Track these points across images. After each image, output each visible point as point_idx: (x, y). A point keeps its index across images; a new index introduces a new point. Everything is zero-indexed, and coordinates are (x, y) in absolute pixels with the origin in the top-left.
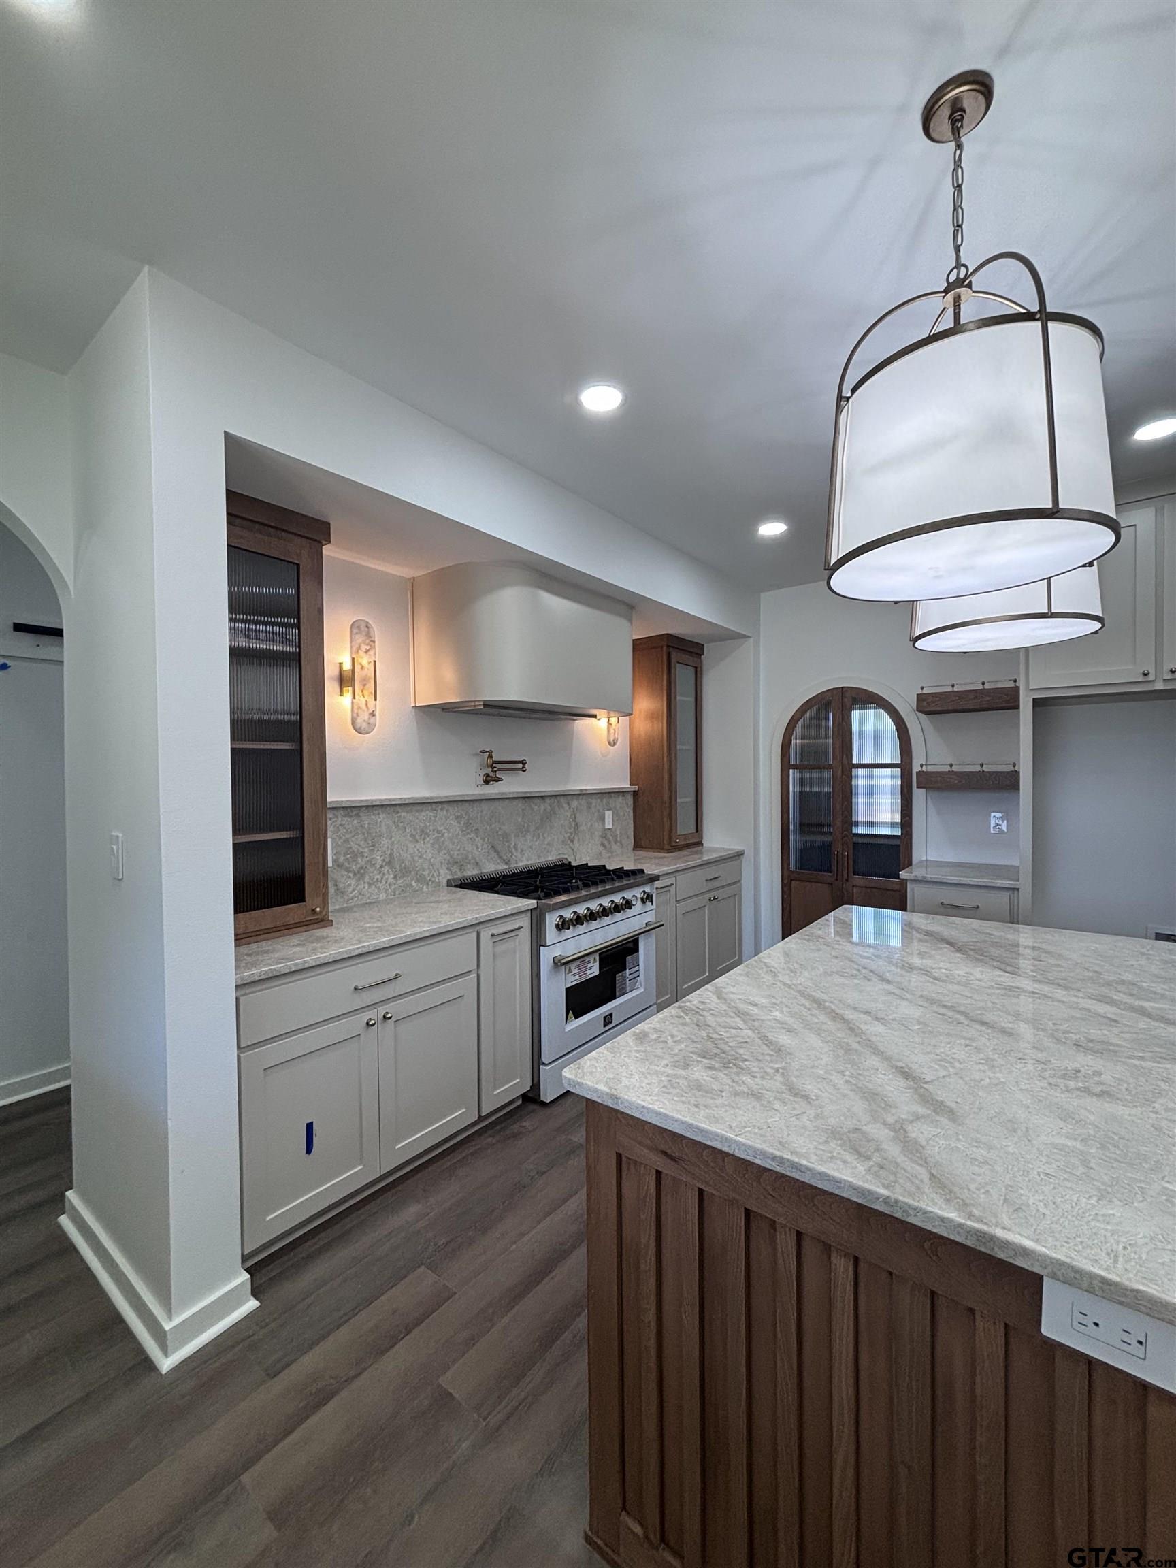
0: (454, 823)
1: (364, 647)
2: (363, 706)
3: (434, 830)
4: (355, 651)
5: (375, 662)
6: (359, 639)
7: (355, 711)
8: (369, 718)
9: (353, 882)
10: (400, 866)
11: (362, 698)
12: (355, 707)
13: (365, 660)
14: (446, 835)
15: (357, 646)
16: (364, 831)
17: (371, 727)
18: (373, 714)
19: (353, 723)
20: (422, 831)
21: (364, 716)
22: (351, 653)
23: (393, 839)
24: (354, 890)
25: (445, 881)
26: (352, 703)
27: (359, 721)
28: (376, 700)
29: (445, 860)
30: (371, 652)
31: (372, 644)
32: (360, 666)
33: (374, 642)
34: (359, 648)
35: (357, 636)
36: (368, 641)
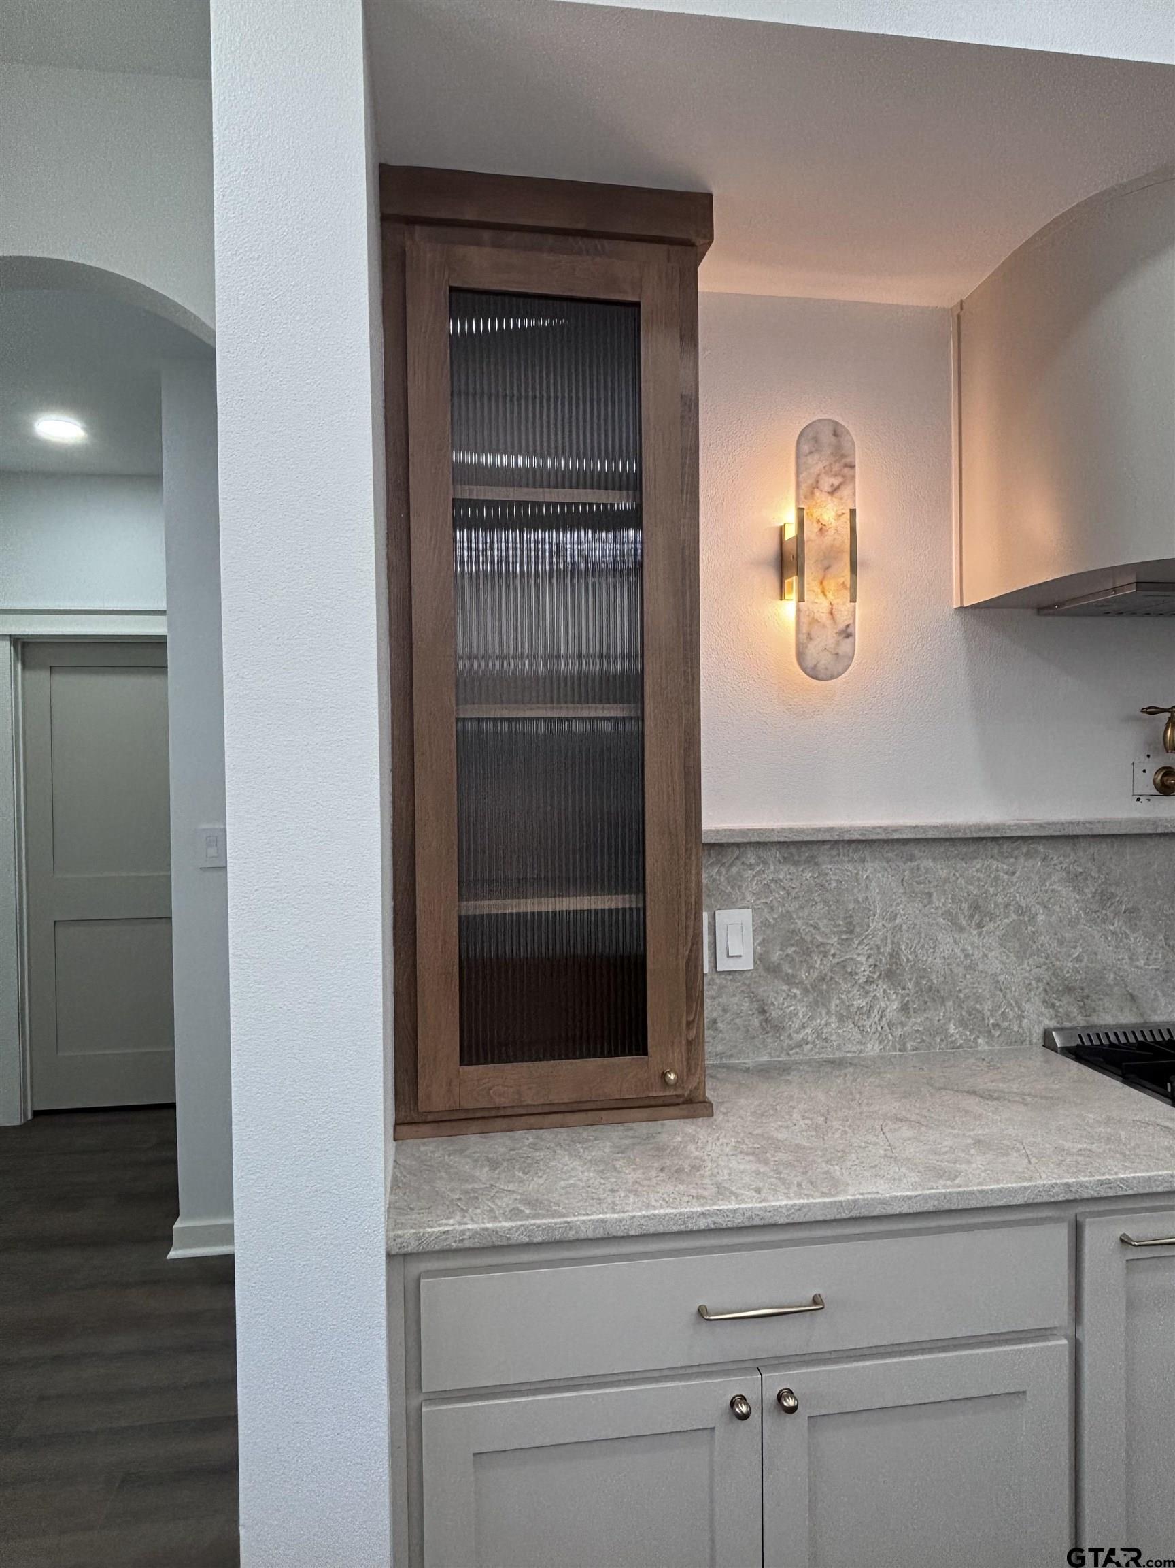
0: (1065, 891)
1: (827, 482)
2: (824, 618)
3: (1007, 906)
4: (807, 491)
5: (853, 512)
6: (817, 464)
7: (804, 629)
8: (838, 643)
9: (802, 1010)
10: (917, 984)
11: (821, 599)
12: (804, 620)
13: (829, 512)
14: (1041, 918)
15: (810, 481)
16: (828, 896)
17: (842, 661)
18: (847, 633)
19: (800, 656)
20: (976, 907)
21: (827, 637)
22: (798, 500)
23: (898, 921)
24: (804, 1027)
25: (1038, 1031)
26: (798, 611)
27: (813, 650)
28: (853, 600)
29: (1039, 980)
30: (846, 492)
31: (846, 470)
32: (816, 528)
33: (853, 467)
34: (816, 485)
35: (811, 460)
36: (836, 467)
